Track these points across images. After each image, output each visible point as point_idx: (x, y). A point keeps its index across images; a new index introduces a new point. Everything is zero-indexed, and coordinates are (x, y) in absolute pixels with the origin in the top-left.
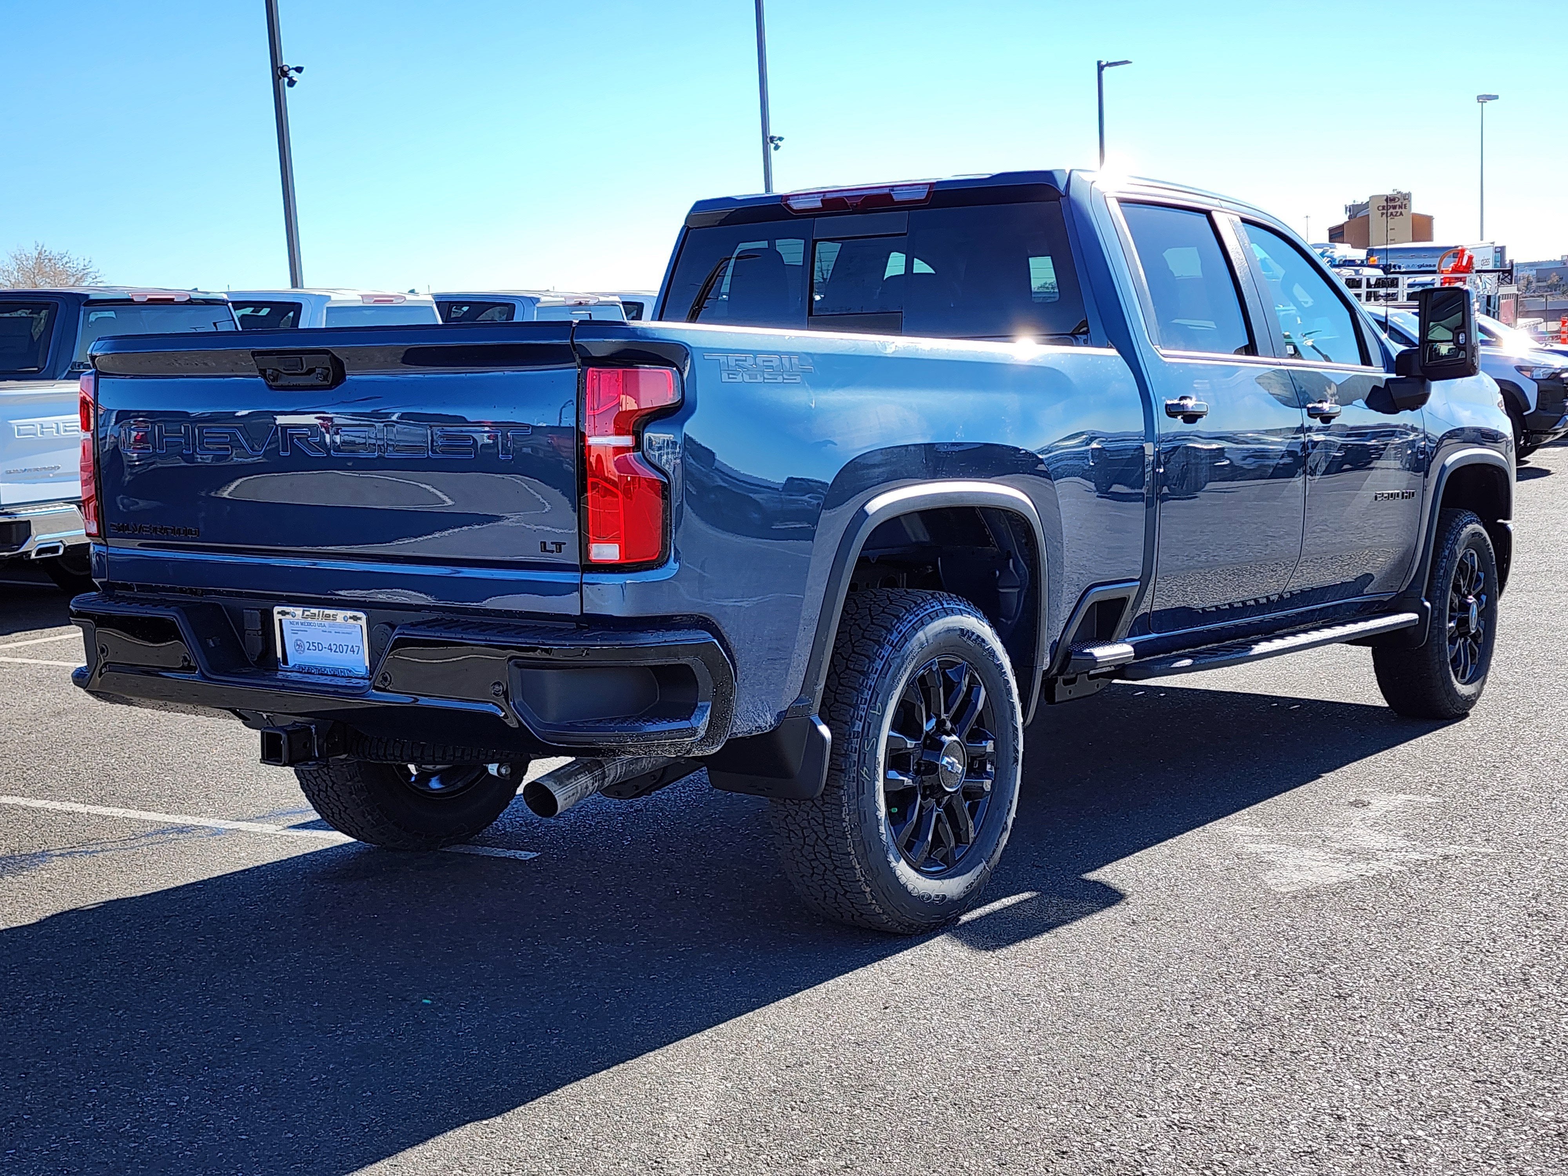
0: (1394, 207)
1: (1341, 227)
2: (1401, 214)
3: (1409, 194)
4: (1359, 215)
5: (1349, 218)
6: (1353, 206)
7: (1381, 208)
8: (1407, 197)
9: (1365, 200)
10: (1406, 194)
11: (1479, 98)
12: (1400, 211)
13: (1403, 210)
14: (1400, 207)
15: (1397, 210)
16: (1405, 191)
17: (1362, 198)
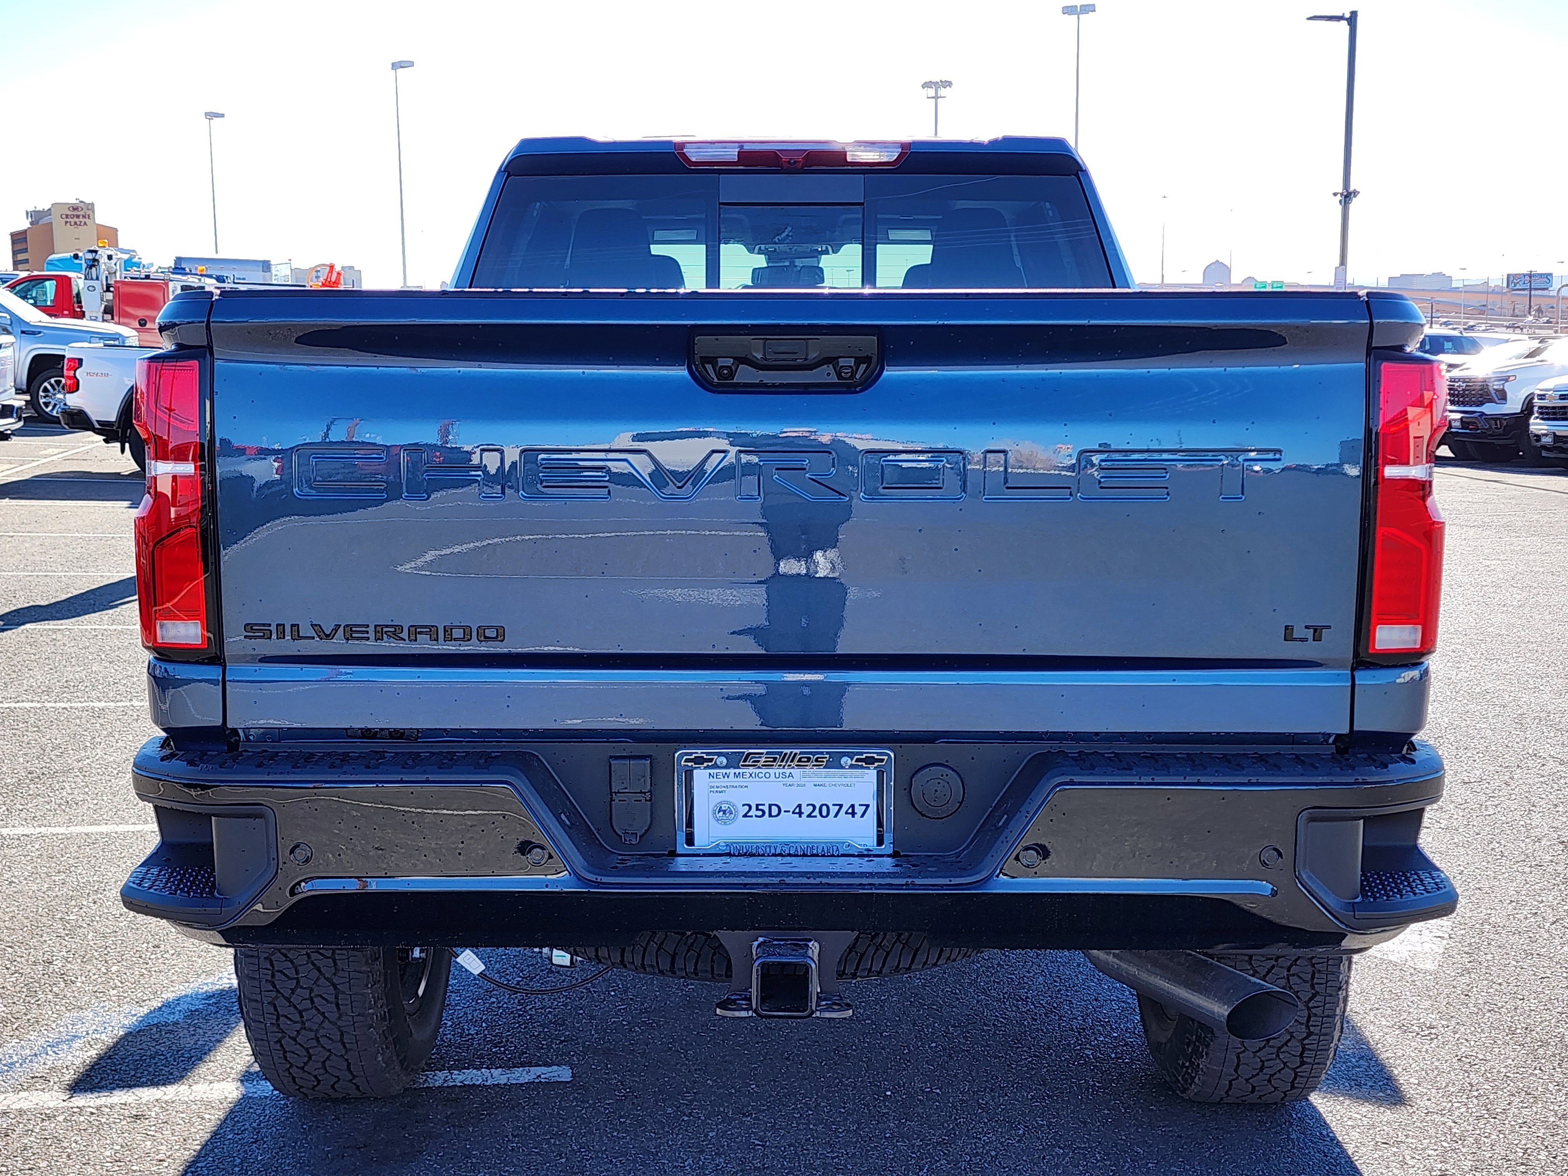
0: (78, 217)
1: (25, 232)
2: (85, 223)
3: (92, 204)
4: (41, 222)
5: (31, 223)
6: (34, 211)
7: (64, 216)
8: (91, 207)
9: (49, 206)
10: (89, 204)
11: (206, 114)
12: (83, 220)
13: (87, 220)
14: (84, 217)
15: (81, 219)
16: (88, 201)
17: (45, 206)
